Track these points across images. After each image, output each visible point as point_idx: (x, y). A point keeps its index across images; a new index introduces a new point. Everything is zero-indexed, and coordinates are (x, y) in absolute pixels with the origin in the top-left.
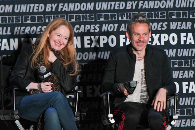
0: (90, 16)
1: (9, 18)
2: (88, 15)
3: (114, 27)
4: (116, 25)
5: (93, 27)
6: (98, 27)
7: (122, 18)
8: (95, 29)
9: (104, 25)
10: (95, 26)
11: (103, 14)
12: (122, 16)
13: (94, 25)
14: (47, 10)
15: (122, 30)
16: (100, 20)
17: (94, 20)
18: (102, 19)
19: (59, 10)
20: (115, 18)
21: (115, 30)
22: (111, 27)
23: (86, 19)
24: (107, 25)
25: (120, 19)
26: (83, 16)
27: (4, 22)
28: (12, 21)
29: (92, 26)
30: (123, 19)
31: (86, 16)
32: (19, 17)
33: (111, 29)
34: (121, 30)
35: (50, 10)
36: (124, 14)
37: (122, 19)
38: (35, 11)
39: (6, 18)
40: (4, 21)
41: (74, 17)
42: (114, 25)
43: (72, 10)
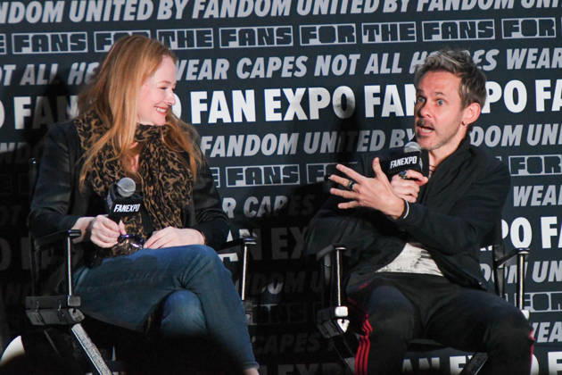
0: (280, 32)
1: (55, 39)
2: (275, 28)
3: (349, 62)
4: (355, 58)
5: (290, 63)
6: (303, 62)
7: (372, 38)
8: (296, 69)
9: (320, 58)
10: (295, 59)
11: (318, 27)
12: (372, 31)
13: (292, 59)
14: (161, 16)
15: (372, 72)
16: (308, 42)
17: (291, 44)
18: (315, 42)
19: (195, 15)
20: (351, 39)
21: (352, 72)
22: (340, 62)
23: (270, 41)
24: (329, 58)
25: (365, 39)
26: (261, 32)
27: (40, 49)
28: (64, 47)
29: (288, 59)
30: (374, 40)
31: (271, 31)
32: (83, 37)
33: (339, 68)
34: (367, 72)
35: (169, 15)
36: (378, 26)
37: (369, 40)
38: (128, 17)
39: (46, 37)
40: (39, 45)
41: (237, 35)
42: (348, 58)
43: (231, 15)
